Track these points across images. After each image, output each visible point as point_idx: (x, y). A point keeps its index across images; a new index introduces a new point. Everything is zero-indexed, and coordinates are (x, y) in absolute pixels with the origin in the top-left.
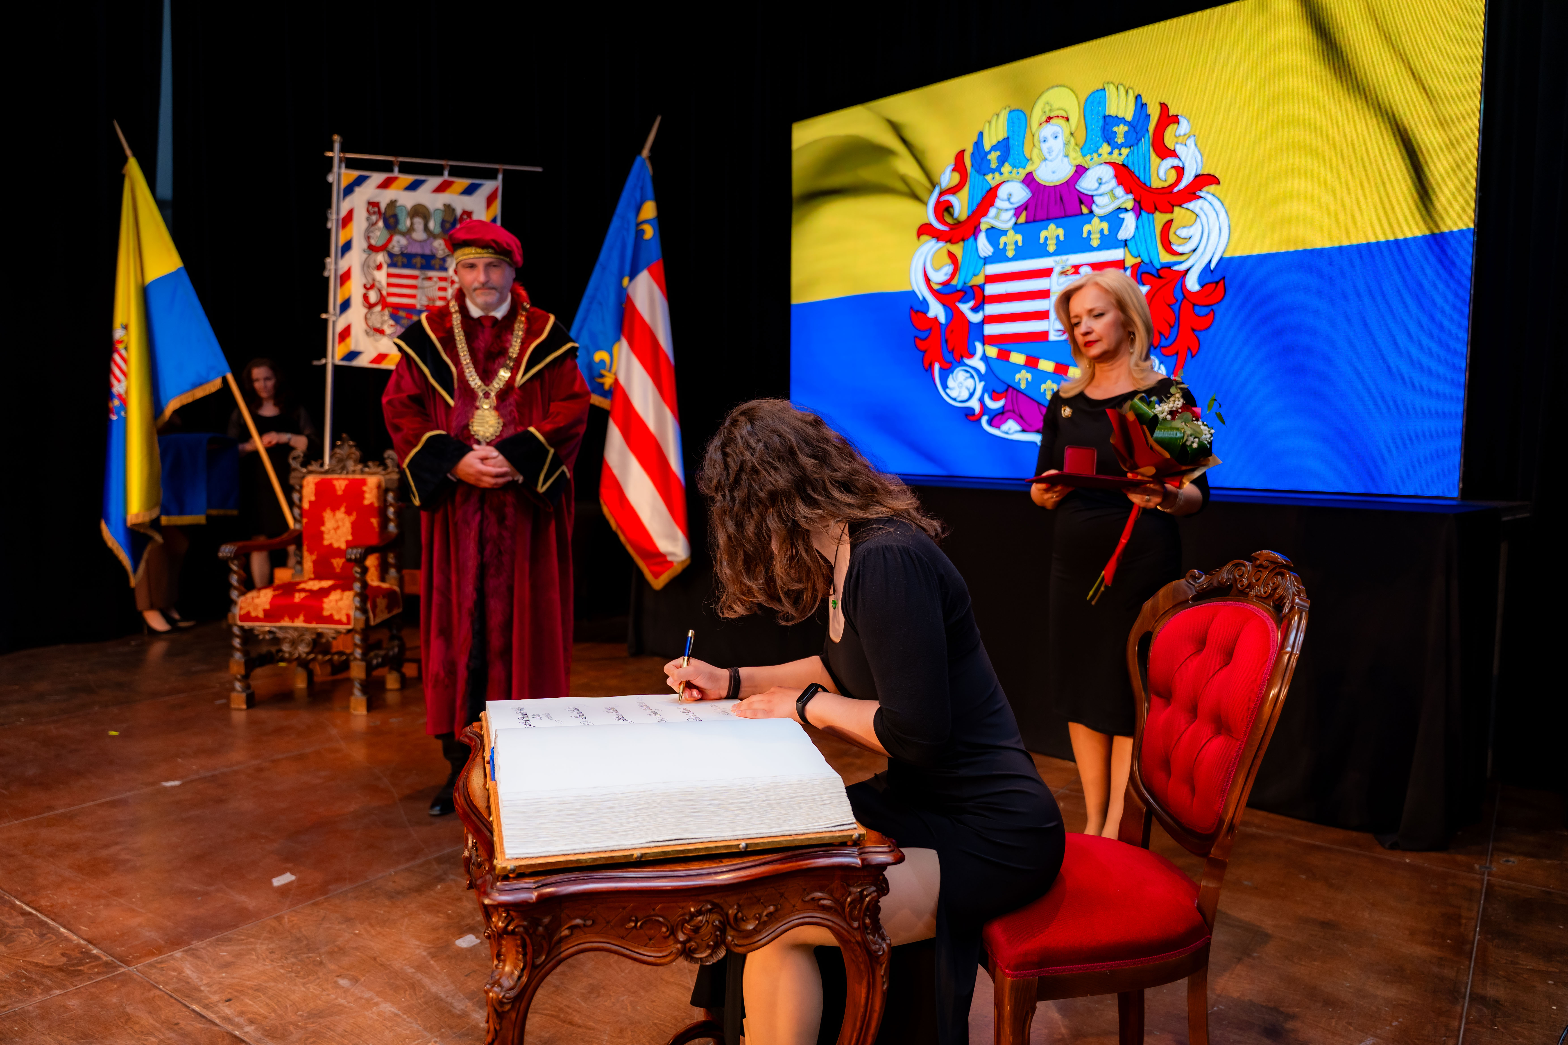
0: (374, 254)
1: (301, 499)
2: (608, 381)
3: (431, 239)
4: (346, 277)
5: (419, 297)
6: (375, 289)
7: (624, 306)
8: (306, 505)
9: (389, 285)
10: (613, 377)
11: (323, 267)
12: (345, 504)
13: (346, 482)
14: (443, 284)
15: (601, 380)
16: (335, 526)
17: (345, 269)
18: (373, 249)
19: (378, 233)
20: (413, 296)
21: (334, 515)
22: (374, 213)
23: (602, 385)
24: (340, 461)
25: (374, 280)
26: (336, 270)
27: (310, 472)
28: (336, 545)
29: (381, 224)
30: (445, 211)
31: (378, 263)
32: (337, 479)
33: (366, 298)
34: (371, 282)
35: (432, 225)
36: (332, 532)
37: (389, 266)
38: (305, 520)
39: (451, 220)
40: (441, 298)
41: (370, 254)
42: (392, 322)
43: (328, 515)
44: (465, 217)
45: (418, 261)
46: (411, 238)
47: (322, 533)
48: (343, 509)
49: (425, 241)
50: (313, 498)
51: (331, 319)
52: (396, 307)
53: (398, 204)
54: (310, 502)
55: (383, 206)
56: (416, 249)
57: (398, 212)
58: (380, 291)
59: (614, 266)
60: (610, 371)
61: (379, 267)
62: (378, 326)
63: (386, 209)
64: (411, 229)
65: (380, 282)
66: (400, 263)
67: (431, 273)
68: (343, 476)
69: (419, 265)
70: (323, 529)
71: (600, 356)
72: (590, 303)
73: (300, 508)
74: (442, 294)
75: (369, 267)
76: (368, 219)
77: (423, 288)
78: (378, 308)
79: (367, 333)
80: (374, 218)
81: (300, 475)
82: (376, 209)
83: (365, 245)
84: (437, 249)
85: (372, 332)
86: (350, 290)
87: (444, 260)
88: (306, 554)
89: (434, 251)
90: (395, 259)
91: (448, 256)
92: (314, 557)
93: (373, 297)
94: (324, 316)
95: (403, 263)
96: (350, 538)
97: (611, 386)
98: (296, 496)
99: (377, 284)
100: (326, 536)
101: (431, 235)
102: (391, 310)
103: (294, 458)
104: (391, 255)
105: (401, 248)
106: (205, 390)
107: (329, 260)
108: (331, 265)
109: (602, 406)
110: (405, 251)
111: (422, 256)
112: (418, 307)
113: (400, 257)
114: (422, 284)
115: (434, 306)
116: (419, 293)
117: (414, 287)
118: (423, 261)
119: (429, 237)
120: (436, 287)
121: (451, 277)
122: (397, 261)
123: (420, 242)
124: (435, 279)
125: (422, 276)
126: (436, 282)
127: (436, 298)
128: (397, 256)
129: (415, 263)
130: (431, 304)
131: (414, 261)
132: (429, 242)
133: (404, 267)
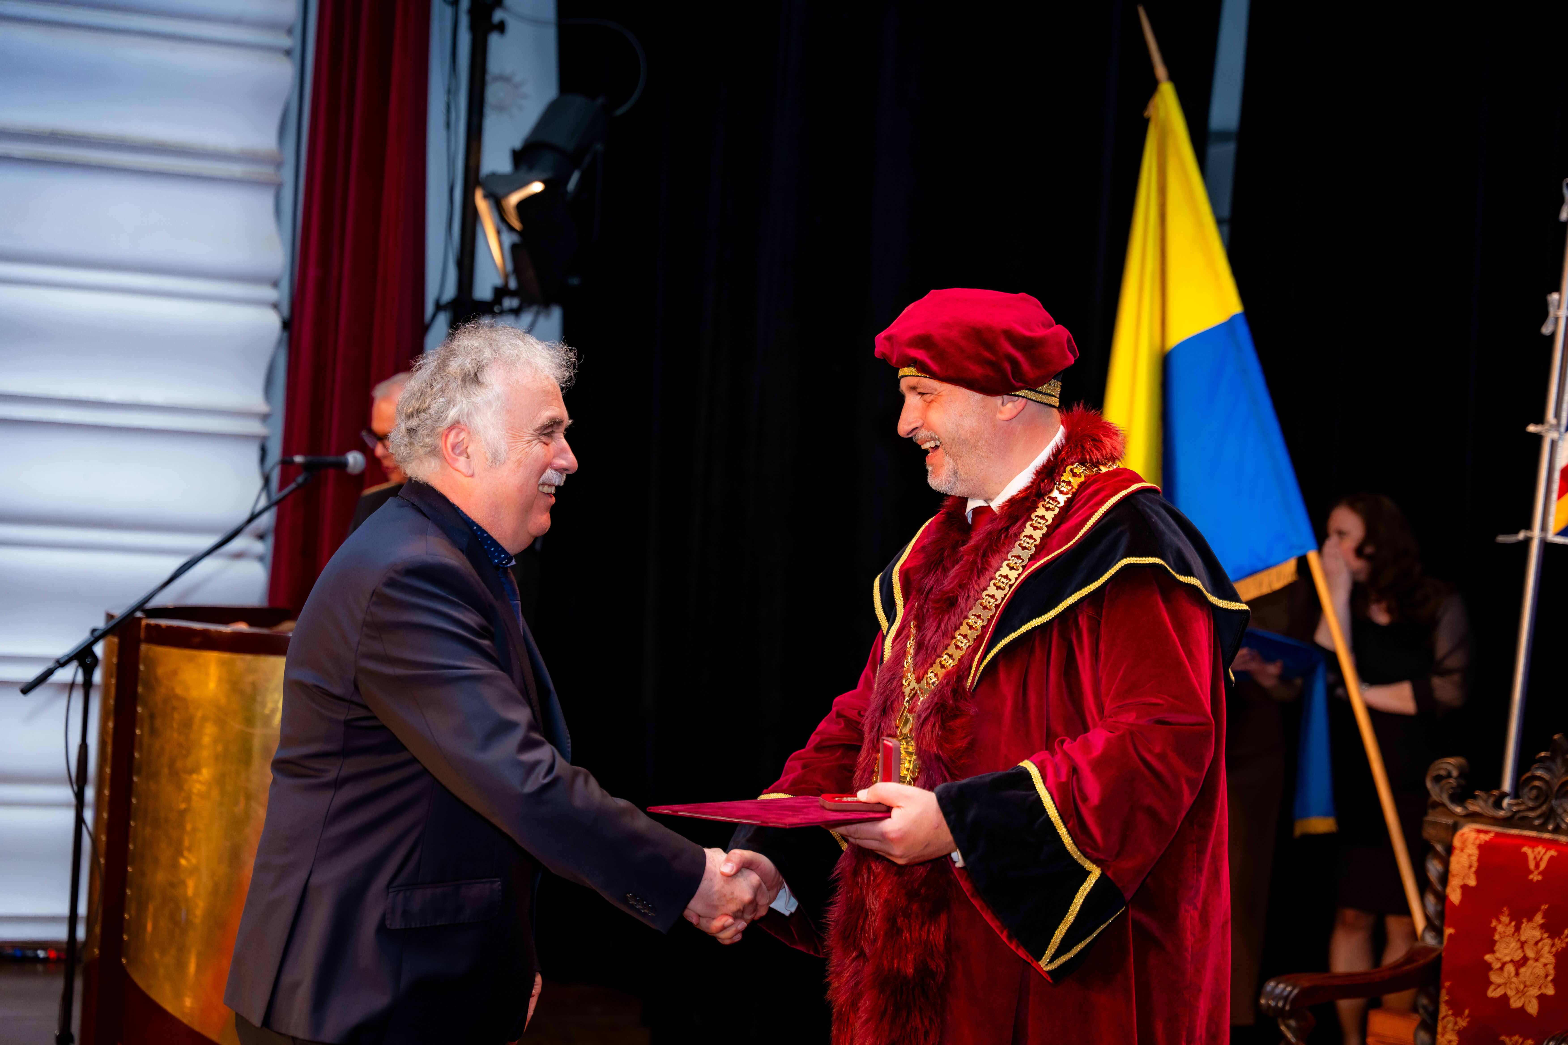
1: (1444, 878)
8: (1455, 896)
12: (1544, 907)
13: (1553, 853)
16: (1518, 956)
21: (1518, 929)
24: (1543, 797)
27: (1473, 817)
28: (1515, 1003)
32: (1534, 842)
36: (1510, 968)
38: (1449, 931)
43: (1503, 926)
47: (1488, 967)
48: (1539, 919)
50: (1472, 882)
51: (1550, 436)
54: (1465, 888)
68: (1546, 836)
70: (1488, 957)
73: (1442, 898)
81: (1450, 821)
88: (1444, 1010)
92: (1463, 1023)
94: (1532, 428)
96: (1550, 991)
98: (1434, 868)
100: (1494, 978)
103: (1438, 779)
106: (1260, 585)
107: (1555, 296)
108: (1559, 307)
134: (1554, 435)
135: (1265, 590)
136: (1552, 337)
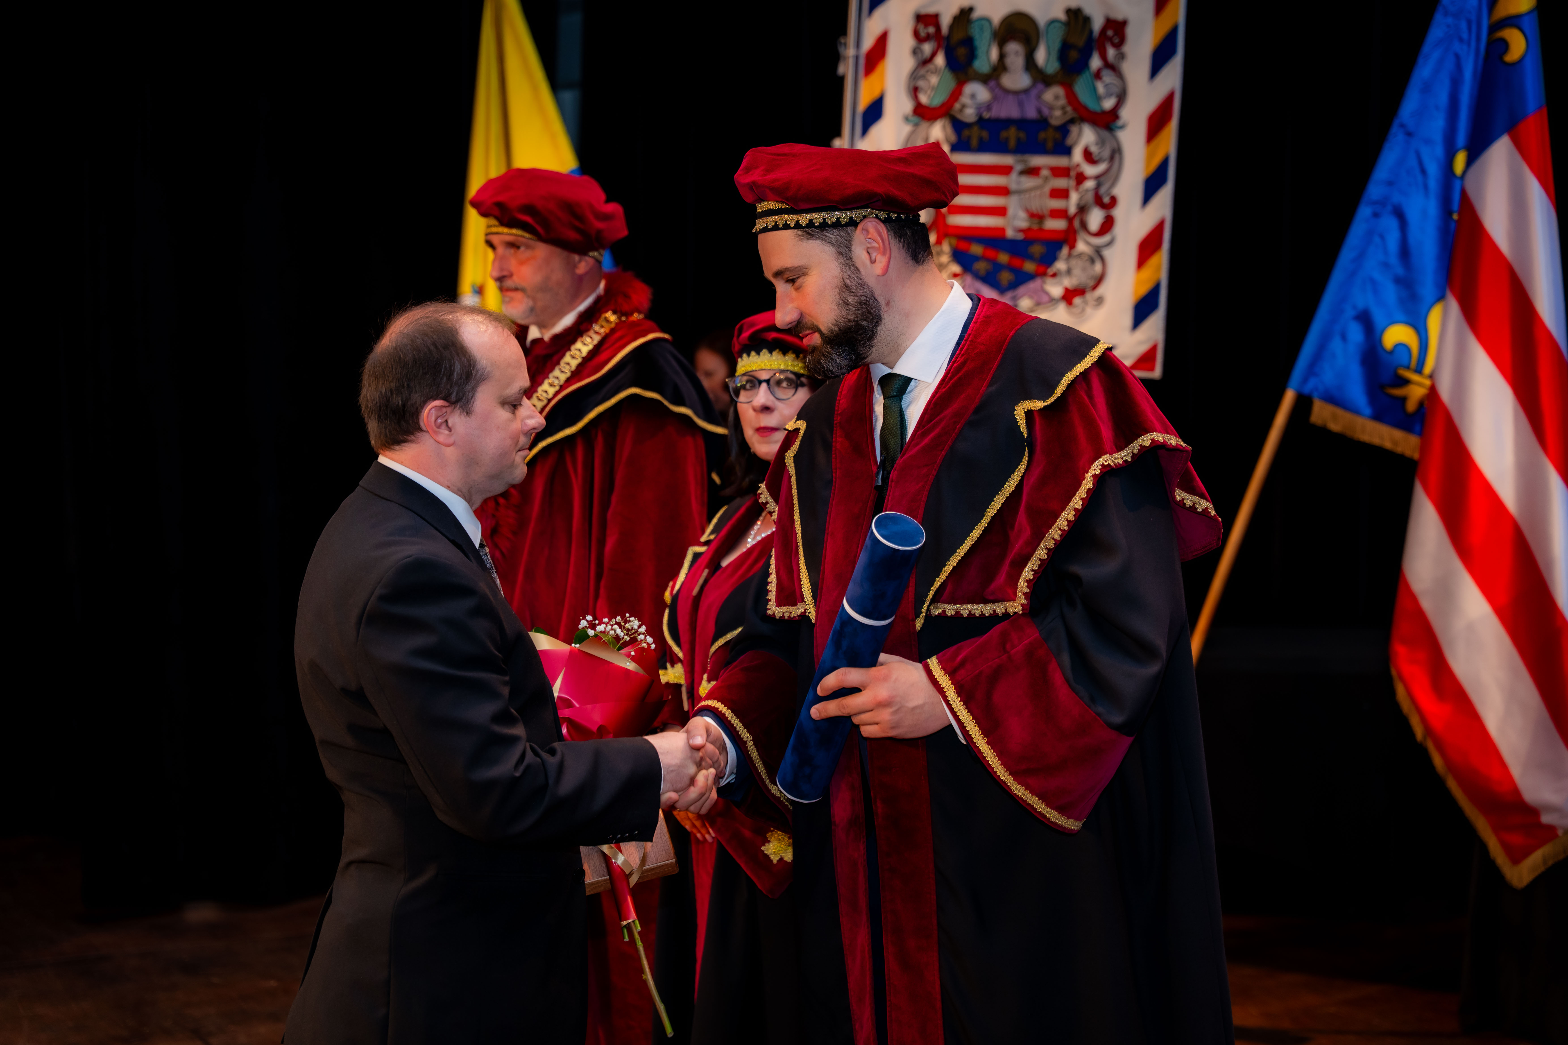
0: (924, 123)
2: (1416, 392)
3: (1040, 86)
5: (1010, 212)
7: (1455, 217)
10: (1428, 382)
14: (1061, 183)
15: (1398, 392)
18: (922, 113)
19: (934, 80)
20: (1001, 211)
22: (928, 38)
23: (1403, 400)
29: (940, 60)
30: (1067, 24)
35: (1041, 56)
37: (954, 149)
39: (1081, 42)
40: (1055, 214)
41: (916, 124)
42: (956, 268)
44: (1110, 33)
45: (1012, 134)
46: (999, 85)
49: (1026, 91)
52: (965, 237)
53: (976, 15)
55: (946, 22)
56: (1008, 110)
57: (975, 31)
59: (1437, 125)
60: (1419, 370)
63: (952, 27)
64: (1001, 67)
66: (974, 142)
67: (1037, 161)
69: (1012, 143)
71: (1395, 335)
72: (1376, 215)
74: (1057, 204)
76: (915, 52)
77: (1019, 192)
80: (927, 48)
82: (931, 30)
83: (908, 106)
84: (1051, 108)
87: (1064, 130)
89: (1046, 111)
90: (966, 133)
91: (1072, 121)
95: (981, 139)
97: (1421, 404)
101: (1041, 78)
102: (954, 241)
104: (958, 125)
105: (979, 108)
109: (1399, 450)
110: (986, 115)
111: (1022, 123)
112: (1010, 234)
113: (976, 129)
114: (1018, 183)
115: (1041, 230)
116: (1012, 204)
117: (1003, 191)
118: (1022, 135)
119: (1035, 82)
120: (1047, 189)
121: (1078, 165)
122: (969, 138)
123: (1016, 93)
124: (1045, 172)
125: (1019, 167)
126: (1046, 179)
127: (1046, 213)
128: (968, 126)
129: (1007, 139)
130: (1035, 227)
131: (1004, 134)
132: (1034, 92)
133: (983, 147)
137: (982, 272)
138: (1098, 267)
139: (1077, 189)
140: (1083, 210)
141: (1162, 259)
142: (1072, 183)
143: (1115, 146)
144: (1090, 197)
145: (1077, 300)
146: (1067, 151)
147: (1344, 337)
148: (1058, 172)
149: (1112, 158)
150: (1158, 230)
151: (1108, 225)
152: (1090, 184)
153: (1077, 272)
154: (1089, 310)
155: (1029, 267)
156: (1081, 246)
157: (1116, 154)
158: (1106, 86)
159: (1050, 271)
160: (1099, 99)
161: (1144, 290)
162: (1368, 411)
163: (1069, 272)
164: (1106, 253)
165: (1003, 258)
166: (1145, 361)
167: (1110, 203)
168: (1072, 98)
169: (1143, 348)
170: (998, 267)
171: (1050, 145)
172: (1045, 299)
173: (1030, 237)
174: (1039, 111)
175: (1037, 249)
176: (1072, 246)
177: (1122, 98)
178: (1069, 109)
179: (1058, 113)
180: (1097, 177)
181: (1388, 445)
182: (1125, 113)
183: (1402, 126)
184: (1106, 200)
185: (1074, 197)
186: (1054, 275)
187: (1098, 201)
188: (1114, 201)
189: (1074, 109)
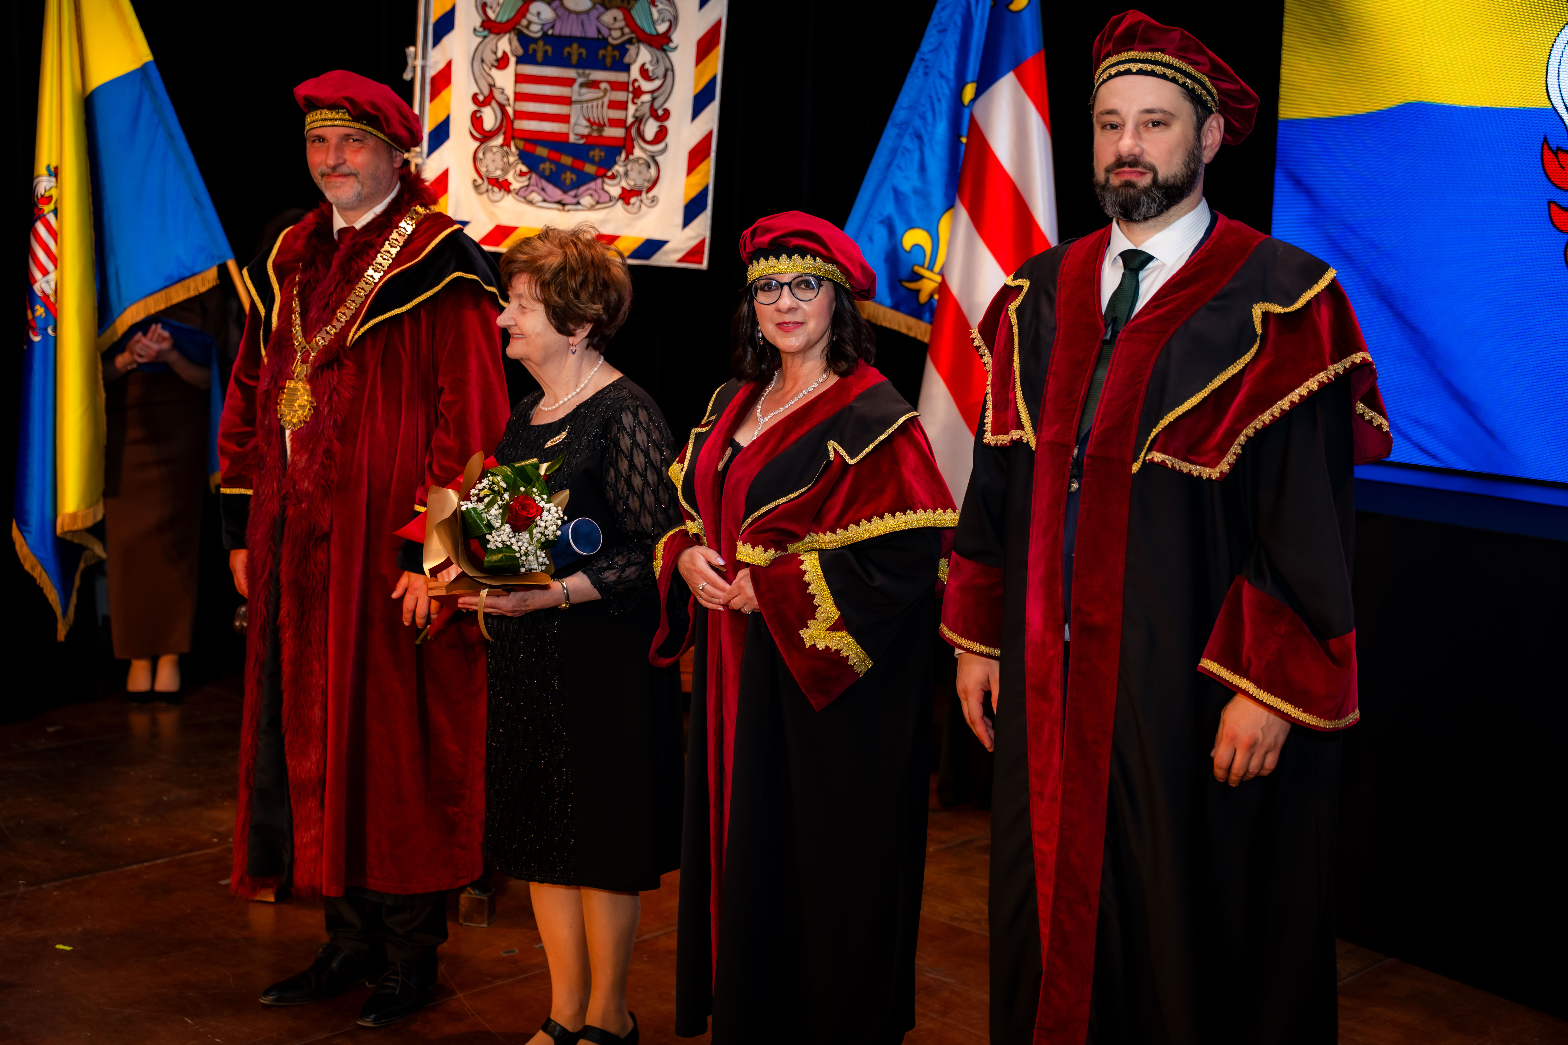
0: (492, 36)
2: (927, 287)
3: (601, 9)
4: (442, 80)
5: (573, 120)
6: (494, 103)
7: (964, 140)
9: (520, 97)
10: (938, 279)
11: (402, 63)
14: (620, 96)
15: (913, 286)
17: (441, 66)
18: (490, 27)
20: (564, 119)
23: (917, 292)
25: (492, 86)
26: (424, 68)
31: (500, 54)
33: (476, 120)
34: (486, 92)
37: (520, 61)
40: (614, 123)
41: (485, 37)
46: (563, 6)
49: (587, 12)
51: (415, 161)
52: (533, 139)
58: (502, 107)
59: (947, 62)
60: (931, 269)
61: (502, 63)
62: (498, 173)
65: (503, 91)
66: (540, 56)
67: (597, 75)
69: (574, 59)
71: (913, 238)
72: (900, 136)
75: (483, 61)
78: (499, 140)
79: (476, 187)
83: (477, 20)
84: (610, 29)
85: (485, 186)
86: (448, 107)
87: (622, 49)
89: (605, 32)
90: (532, 46)
91: (630, 41)
93: (490, 118)
97: (931, 296)
99: (497, 94)
102: (521, 144)
104: (524, 40)
105: (544, 25)
106: (189, 289)
107: (412, 49)
108: (415, 58)
109: (912, 334)
110: (550, 32)
111: (583, 41)
112: (572, 139)
113: (541, 43)
114: (580, 94)
115: (601, 136)
116: (574, 112)
117: (566, 101)
118: (583, 51)
119: (594, 5)
120: (606, 101)
121: (635, 80)
122: (535, 51)
123: (578, 13)
124: (603, 86)
125: (580, 80)
126: (605, 91)
127: (606, 121)
128: (535, 40)
129: (569, 54)
130: (595, 134)
131: (567, 50)
132: (595, 13)
133: (547, 62)
134: (419, 161)
135: (192, 293)
136: (412, 82)
137: (547, 173)
138: (653, 171)
139: (634, 103)
140: (639, 120)
141: (709, 167)
142: (631, 96)
143: (668, 65)
144: (646, 109)
145: (633, 200)
146: (627, 68)
147: (871, 239)
148: (616, 86)
149: (665, 76)
150: (707, 140)
151: (661, 135)
152: (646, 98)
153: (633, 175)
154: (644, 207)
155: (590, 169)
156: (637, 152)
157: (669, 72)
158: (660, 12)
159: (609, 174)
160: (654, 23)
161: (693, 193)
162: (888, 301)
163: (626, 174)
164: (659, 159)
165: (567, 160)
166: (694, 254)
167: (663, 115)
168: (630, 21)
169: (693, 243)
170: (562, 168)
171: (609, 61)
172: (605, 198)
173: (591, 143)
174: (599, 32)
175: (597, 154)
176: (630, 152)
177: (673, 23)
178: (627, 30)
179: (616, 34)
180: (652, 92)
181: (904, 330)
182: (676, 37)
183: (923, 59)
184: (660, 112)
185: (632, 108)
186: (613, 177)
187: (654, 114)
188: (667, 114)
189: (632, 32)
